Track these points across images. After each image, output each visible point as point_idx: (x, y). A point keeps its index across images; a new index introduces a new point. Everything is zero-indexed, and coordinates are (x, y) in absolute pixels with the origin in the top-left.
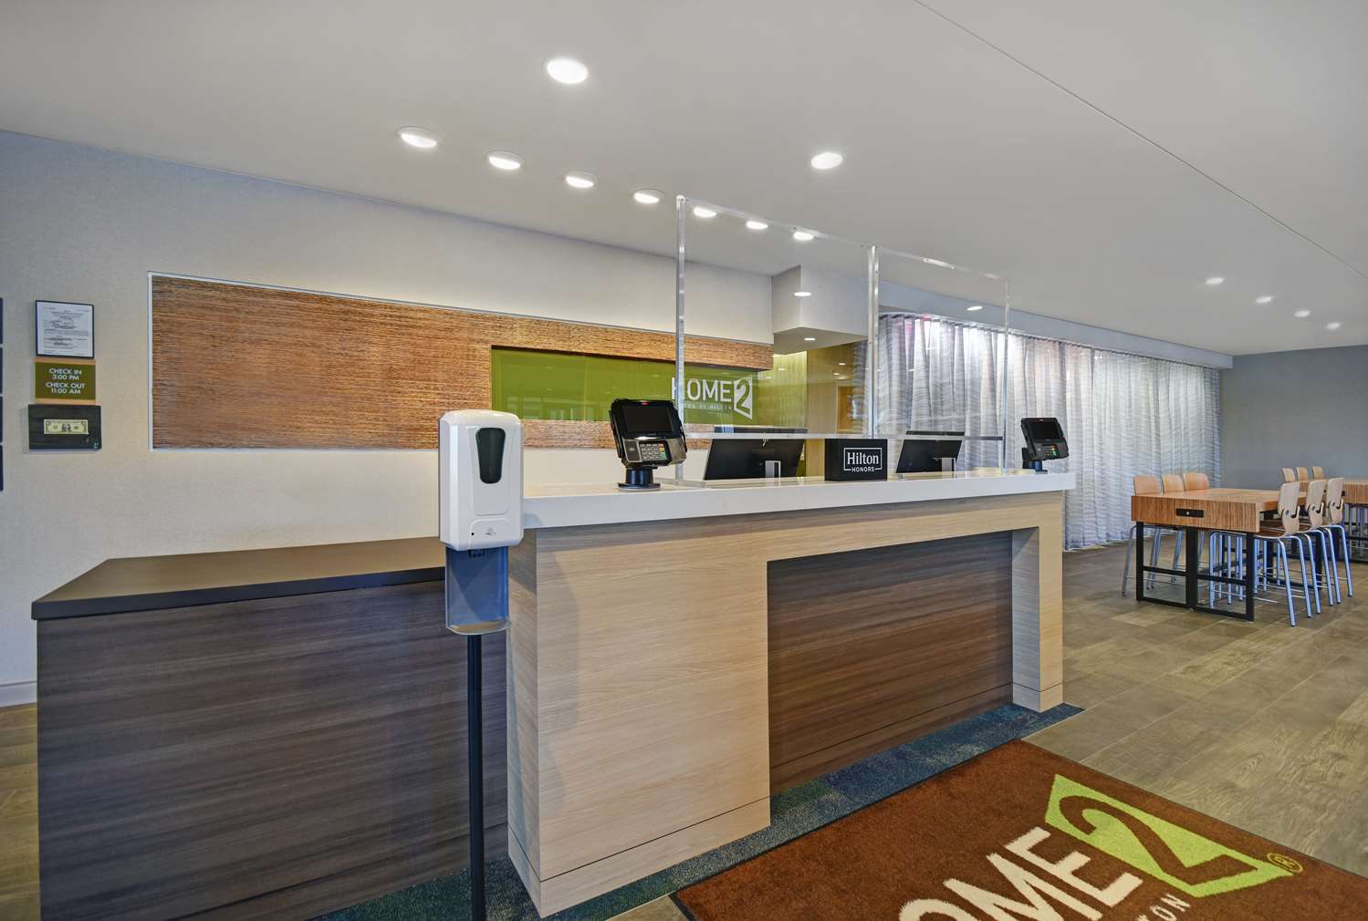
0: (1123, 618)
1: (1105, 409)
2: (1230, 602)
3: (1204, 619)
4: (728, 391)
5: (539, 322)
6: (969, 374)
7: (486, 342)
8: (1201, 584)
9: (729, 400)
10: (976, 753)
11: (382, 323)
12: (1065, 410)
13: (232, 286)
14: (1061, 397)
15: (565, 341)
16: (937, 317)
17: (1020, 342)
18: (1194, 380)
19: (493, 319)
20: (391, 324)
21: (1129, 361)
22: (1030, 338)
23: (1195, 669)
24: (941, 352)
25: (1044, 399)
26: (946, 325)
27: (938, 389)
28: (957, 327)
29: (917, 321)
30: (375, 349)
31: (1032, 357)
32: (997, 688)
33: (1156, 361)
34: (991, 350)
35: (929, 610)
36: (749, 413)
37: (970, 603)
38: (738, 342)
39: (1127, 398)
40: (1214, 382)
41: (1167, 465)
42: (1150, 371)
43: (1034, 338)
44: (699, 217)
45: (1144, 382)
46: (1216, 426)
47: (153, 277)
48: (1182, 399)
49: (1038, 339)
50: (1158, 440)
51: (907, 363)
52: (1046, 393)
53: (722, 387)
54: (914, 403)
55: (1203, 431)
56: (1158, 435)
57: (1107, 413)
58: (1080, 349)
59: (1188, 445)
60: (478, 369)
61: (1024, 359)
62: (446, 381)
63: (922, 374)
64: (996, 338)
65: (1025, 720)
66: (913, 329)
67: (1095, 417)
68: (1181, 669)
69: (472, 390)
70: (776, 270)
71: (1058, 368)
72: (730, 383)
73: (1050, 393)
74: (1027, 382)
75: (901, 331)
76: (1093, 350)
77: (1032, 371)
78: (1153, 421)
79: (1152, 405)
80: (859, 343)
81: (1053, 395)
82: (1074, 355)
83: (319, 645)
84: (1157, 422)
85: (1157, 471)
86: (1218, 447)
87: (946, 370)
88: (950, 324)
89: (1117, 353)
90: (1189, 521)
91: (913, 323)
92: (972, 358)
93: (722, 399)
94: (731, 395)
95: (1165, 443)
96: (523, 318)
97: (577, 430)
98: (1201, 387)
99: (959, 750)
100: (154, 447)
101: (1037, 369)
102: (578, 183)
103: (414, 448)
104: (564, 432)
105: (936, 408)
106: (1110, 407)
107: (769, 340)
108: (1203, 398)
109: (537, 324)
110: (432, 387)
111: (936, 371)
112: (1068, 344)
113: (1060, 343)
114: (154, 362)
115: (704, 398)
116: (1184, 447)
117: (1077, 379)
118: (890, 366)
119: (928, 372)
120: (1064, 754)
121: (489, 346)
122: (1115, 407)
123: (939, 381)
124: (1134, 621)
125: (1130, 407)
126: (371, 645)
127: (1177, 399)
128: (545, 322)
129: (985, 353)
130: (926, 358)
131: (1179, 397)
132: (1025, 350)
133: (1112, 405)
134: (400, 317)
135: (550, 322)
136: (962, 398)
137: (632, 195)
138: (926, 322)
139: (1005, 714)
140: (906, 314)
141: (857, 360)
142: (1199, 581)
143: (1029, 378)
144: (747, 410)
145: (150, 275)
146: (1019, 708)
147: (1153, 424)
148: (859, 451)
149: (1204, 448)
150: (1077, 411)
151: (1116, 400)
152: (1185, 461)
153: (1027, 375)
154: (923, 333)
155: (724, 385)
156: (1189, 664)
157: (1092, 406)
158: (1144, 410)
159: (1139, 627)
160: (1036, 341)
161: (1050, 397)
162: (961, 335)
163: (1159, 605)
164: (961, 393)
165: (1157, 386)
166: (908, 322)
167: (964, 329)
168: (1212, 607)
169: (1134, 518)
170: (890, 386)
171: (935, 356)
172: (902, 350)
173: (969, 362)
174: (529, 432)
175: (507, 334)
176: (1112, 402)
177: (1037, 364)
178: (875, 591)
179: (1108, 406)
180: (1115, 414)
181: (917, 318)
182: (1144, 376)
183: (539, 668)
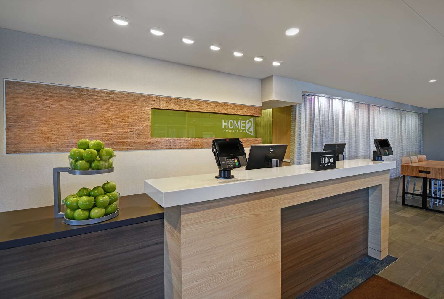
0: (398, 213)
1: (383, 129)
2: (437, 206)
3: (430, 214)
4: (244, 125)
5: (170, 98)
6: (335, 117)
7: (149, 107)
8: (428, 199)
9: (245, 128)
10: (360, 282)
11: (105, 100)
12: (369, 130)
13: (40, 84)
14: (368, 125)
15: (181, 106)
16: (323, 95)
17: (354, 104)
18: (414, 118)
19: (151, 97)
20: (109, 100)
21: (392, 111)
22: (357, 103)
23: (434, 237)
24: (325, 108)
25: (362, 126)
26: (327, 98)
27: (324, 123)
28: (330, 99)
29: (316, 97)
30: (103, 110)
31: (358, 110)
32: (363, 250)
33: (401, 111)
34: (343, 108)
35: (338, 221)
36: (252, 133)
37: (354, 216)
38: (248, 106)
39: (391, 125)
40: (421, 118)
41: (404, 150)
42: (399, 115)
43: (359, 103)
44: (236, 56)
45: (397, 119)
46: (422, 135)
47: (6, 81)
48: (410, 125)
49: (360, 103)
50: (402, 141)
51: (312, 113)
52: (363, 124)
53: (242, 123)
54: (314, 129)
55: (417, 137)
56: (402, 139)
57: (384, 130)
58: (375, 107)
59: (412, 142)
60: (145, 117)
61: (355, 111)
62: (132, 123)
63: (318, 117)
64: (345, 103)
65: (375, 265)
66: (314, 100)
67: (380, 132)
68: (429, 238)
69: (143, 126)
70: (263, 77)
71: (367, 114)
72: (245, 121)
73: (364, 124)
74: (356, 120)
75: (310, 101)
76: (379, 107)
77: (358, 115)
78: (400, 133)
79: (400, 128)
80: (293, 106)
81: (365, 124)
82: (373, 109)
83: (74, 261)
84: (401, 134)
85: (401, 152)
86: (422, 143)
87: (326, 116)
88: (328, 98)
89: (388, 108)
90: (424, 175)
91: (315, 98)
92: (336, 111)
93: (242, 128)
94: (245, 127)
95: (404, 141)
96: (164, 97)
97: (186, 141)
98: (417, 120)
99: (352, 280)
100: (6, 153)
101: (360, 114)
102: (188, 41)
103: (120, 150)
104: (181, 142)
105: (323, 130)
106: (385, 129)
107: (260, 105)
108: (418, 125)
109: (169, 99)
110: (127, 125)
111: (323, 116)
112: (371, 105)
113: (368, 105)
114: (6, 117)
115: (235, 128)
116: (411, 143)
117: (373, 118)
118: (306, 115)
119: (320, 116)
120: (396, 282)
121: (150, 108)
122: (387, 129)
123: (324, 119)
124: (404, 215)
125: (392, 128)
126: (99, 258)
127: (408, 125)
128: (172, 98)
129: (341, 108)
130: (320, 111)
131: (409, 124)
132: (355, 107)
133: (386, 128)
134: (113, 97)
135: (175, 99)
136: (332, 126)
137: (209, 46)
138: (319, 97)
139: (367, 261)
140: (312, 94)
141: (293, 112)
142: (428, 198)
143: (357, 118)
144: (251, 132)
145: (5, 80)
146: (371, 258)
147: (400, 135)
148: (326, 157)
149: (417, 143)
150: (373, 130)
151: (387, 126)
152: (411, 148)
153: (356, 117)
154: (318, 102)
155: (243, 122)
156: (431, 235)
157: (379, 128)
158: (396, 129)
159: (406, 218)
160: (359, 104)
161: (364, 125)
162: (332, 102)
163: (412, 208)
164: (332, 124)
165: (402, 120)
166: (313, 97)
167: (333, 100)
168: (432, 209)
169: (402, 173)
170: (306, 122)
171: (323, 110)
172: (310, 108)
173: (335, 112)
174: (166, 142)
175: (157, 103)
176: (386, 126)
177: (360, 113)
178: (319, 214)
179: (384, 128)
180: (387, 131)
181: (316, 96)
182: (397, 117)
183: (182, 269)
